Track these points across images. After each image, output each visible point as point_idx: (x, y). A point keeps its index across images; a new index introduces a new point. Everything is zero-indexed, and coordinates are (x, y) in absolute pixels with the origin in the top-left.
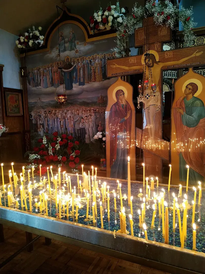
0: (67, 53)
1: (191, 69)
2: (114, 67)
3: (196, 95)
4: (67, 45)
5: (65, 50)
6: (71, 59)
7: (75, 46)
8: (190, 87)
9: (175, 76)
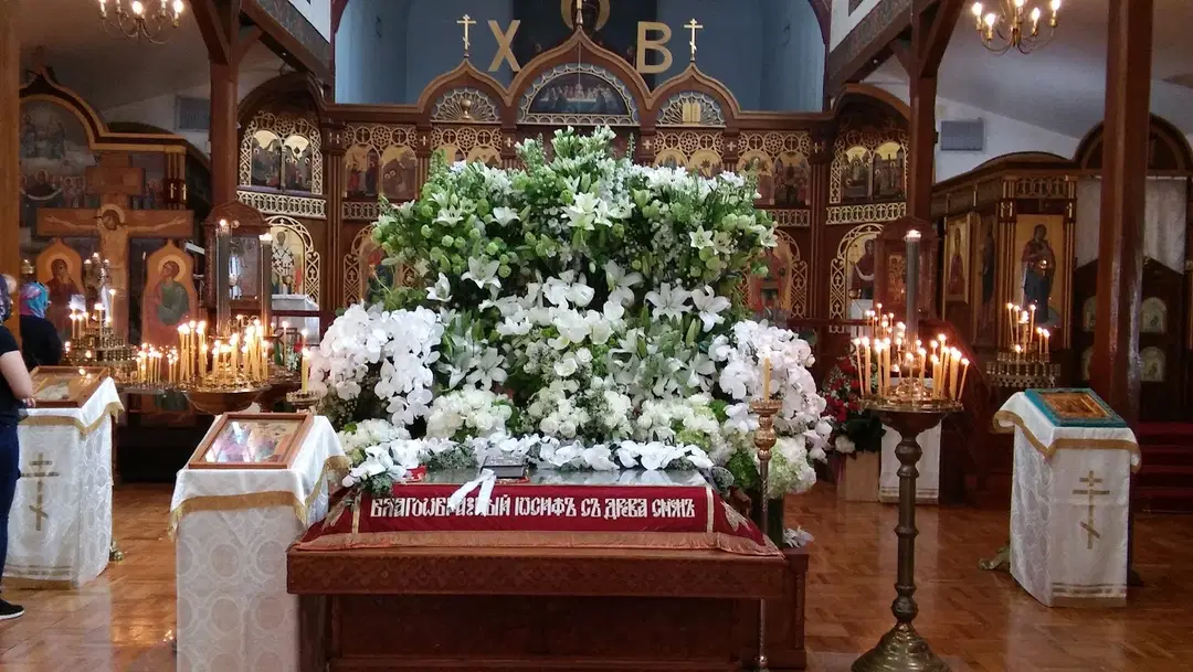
0: (42, 162)
1: (170, 242)
2: (51, 220)
3: (177, 279)
4: (42, 145)
5: (36, 154)
6: (51, 177)
7: (63, 152)
8: (168, 266)
9: (320, 211)
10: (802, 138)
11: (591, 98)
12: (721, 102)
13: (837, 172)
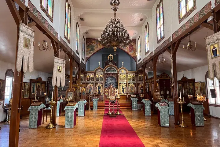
10: (134, 74)
11: (112, 70)
12: (126, 70)
13: (138, 77)
